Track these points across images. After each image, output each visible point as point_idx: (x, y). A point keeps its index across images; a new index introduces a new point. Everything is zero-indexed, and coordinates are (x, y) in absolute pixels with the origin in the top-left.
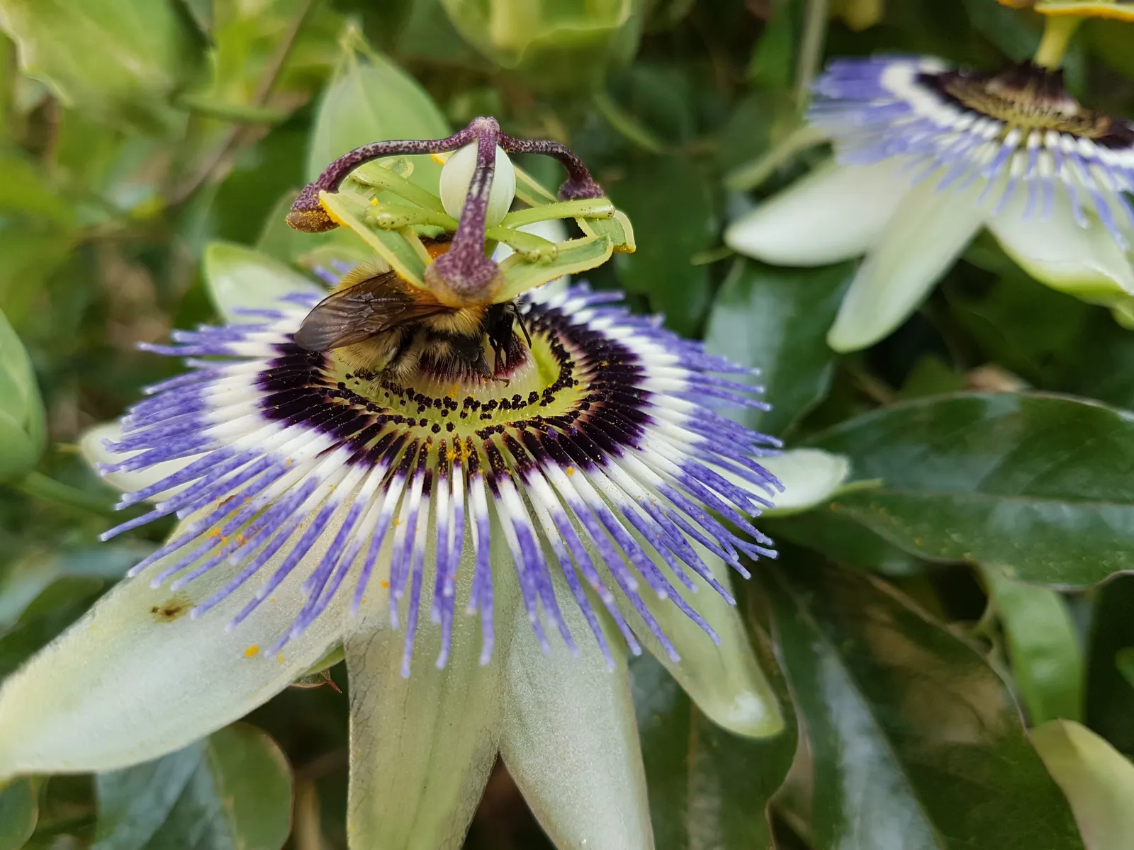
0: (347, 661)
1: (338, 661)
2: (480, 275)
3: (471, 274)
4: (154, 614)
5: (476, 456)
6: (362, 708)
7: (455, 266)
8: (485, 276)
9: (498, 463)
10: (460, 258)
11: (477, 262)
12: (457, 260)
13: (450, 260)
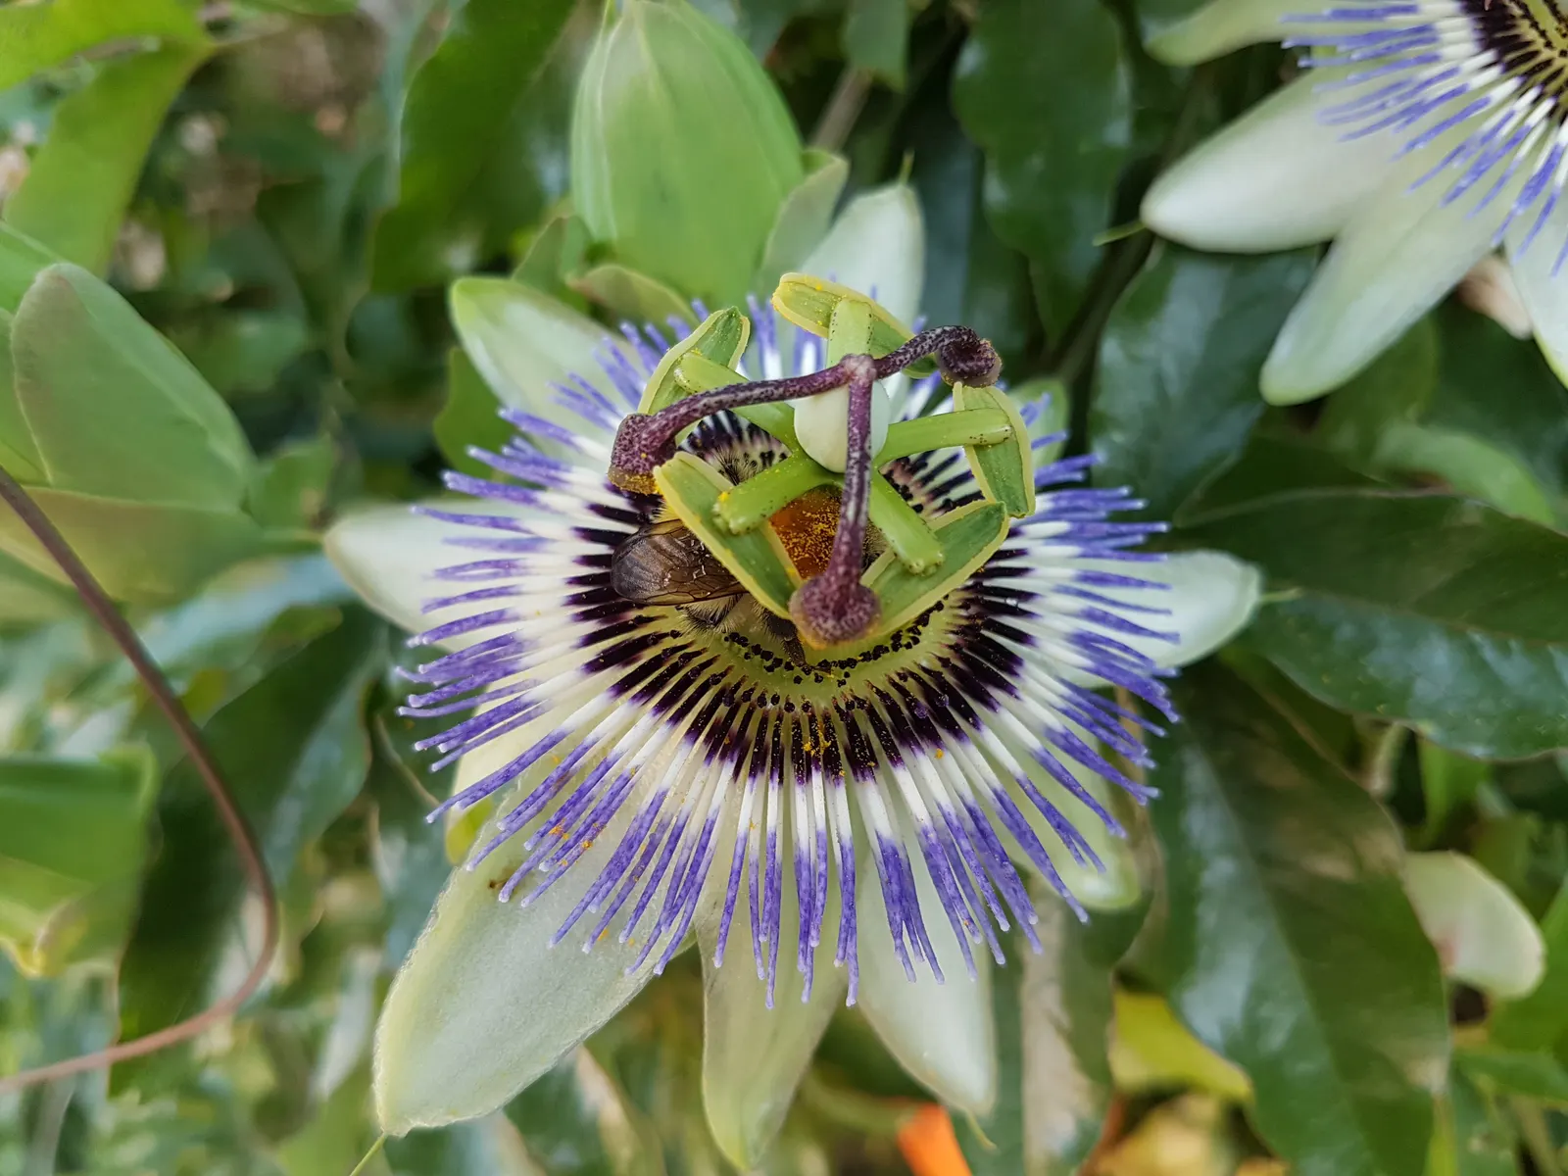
0: (700, 945)
1: (690, 945)
2: (855, 617)
3: (845, 614)
4: (491, 890)
5: (837, 749)
6: (716, 984)
7: (826, 607)
8: (860, 619)
9: (859, 753)
10: (832, 599)
11: (851, 601)
12: (828, 600)
13: (819, 600)
